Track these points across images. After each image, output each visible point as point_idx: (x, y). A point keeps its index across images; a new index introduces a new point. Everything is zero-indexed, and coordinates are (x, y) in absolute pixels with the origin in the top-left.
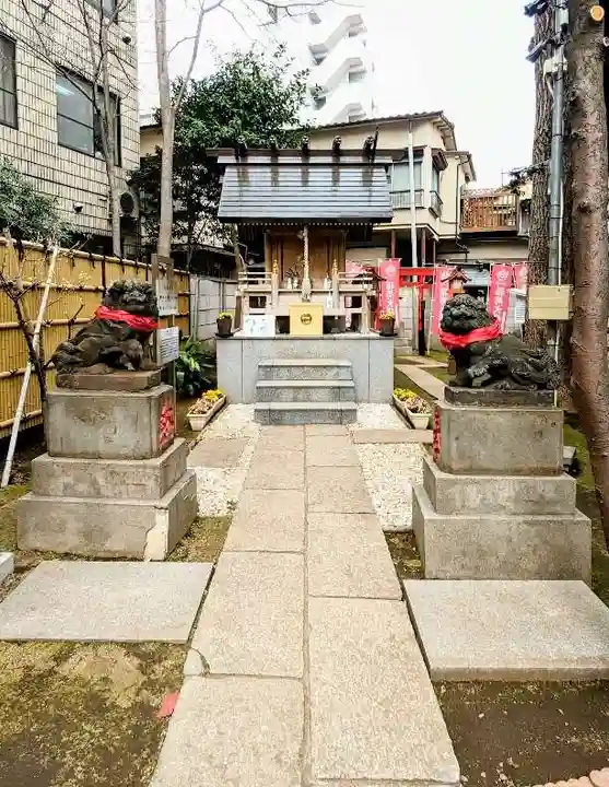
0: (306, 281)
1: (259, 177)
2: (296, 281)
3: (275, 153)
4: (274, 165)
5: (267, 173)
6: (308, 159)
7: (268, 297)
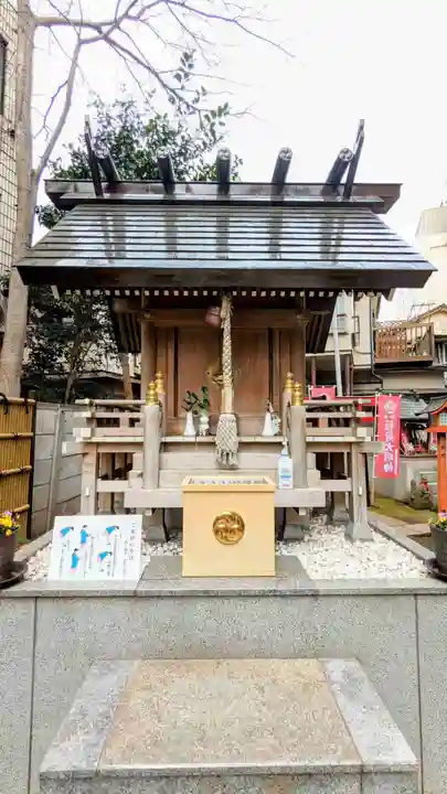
0: (227, 417)
2: (204, 419)
7: (137, 457)
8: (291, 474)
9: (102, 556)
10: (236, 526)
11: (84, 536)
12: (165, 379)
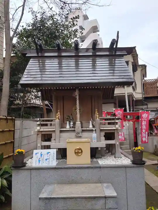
0: (78, 123)
1: (51, 64)
2: (72, 123)
3: (59, 50)
4: (59, 57)
5: (56, 61)
6: (78, 53)
7: (53, 135)
8: (96, 138)
9: (46, 159)
10: (80, 151)
11: (41, 155)
12: (60, 112)
